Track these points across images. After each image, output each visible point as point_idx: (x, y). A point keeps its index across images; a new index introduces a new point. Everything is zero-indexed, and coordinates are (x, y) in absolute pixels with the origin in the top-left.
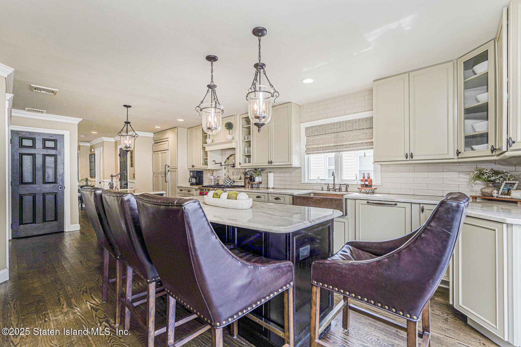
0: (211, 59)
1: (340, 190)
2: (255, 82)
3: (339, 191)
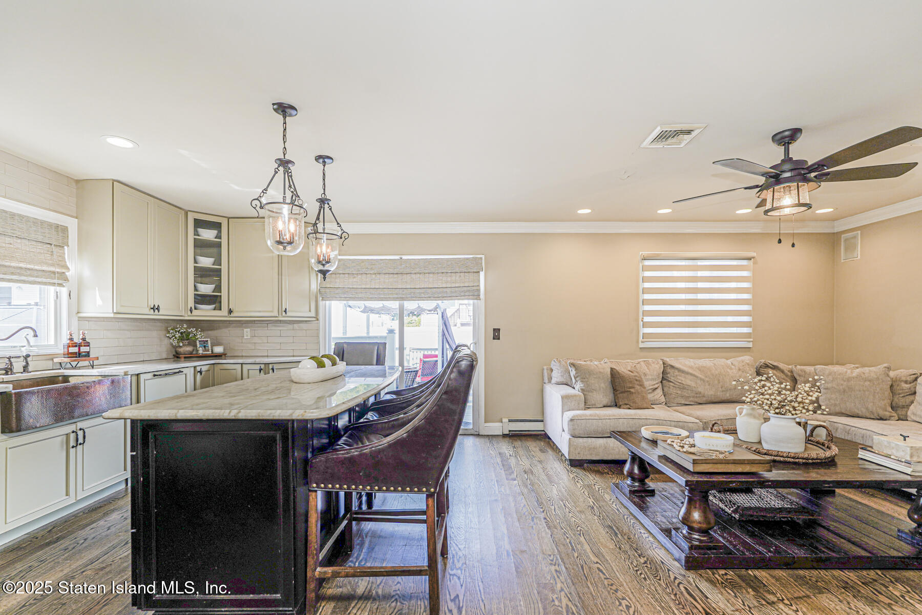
0: (284, 109)
1: (9, 370)
2: (317, 222)
3: (7, 373)
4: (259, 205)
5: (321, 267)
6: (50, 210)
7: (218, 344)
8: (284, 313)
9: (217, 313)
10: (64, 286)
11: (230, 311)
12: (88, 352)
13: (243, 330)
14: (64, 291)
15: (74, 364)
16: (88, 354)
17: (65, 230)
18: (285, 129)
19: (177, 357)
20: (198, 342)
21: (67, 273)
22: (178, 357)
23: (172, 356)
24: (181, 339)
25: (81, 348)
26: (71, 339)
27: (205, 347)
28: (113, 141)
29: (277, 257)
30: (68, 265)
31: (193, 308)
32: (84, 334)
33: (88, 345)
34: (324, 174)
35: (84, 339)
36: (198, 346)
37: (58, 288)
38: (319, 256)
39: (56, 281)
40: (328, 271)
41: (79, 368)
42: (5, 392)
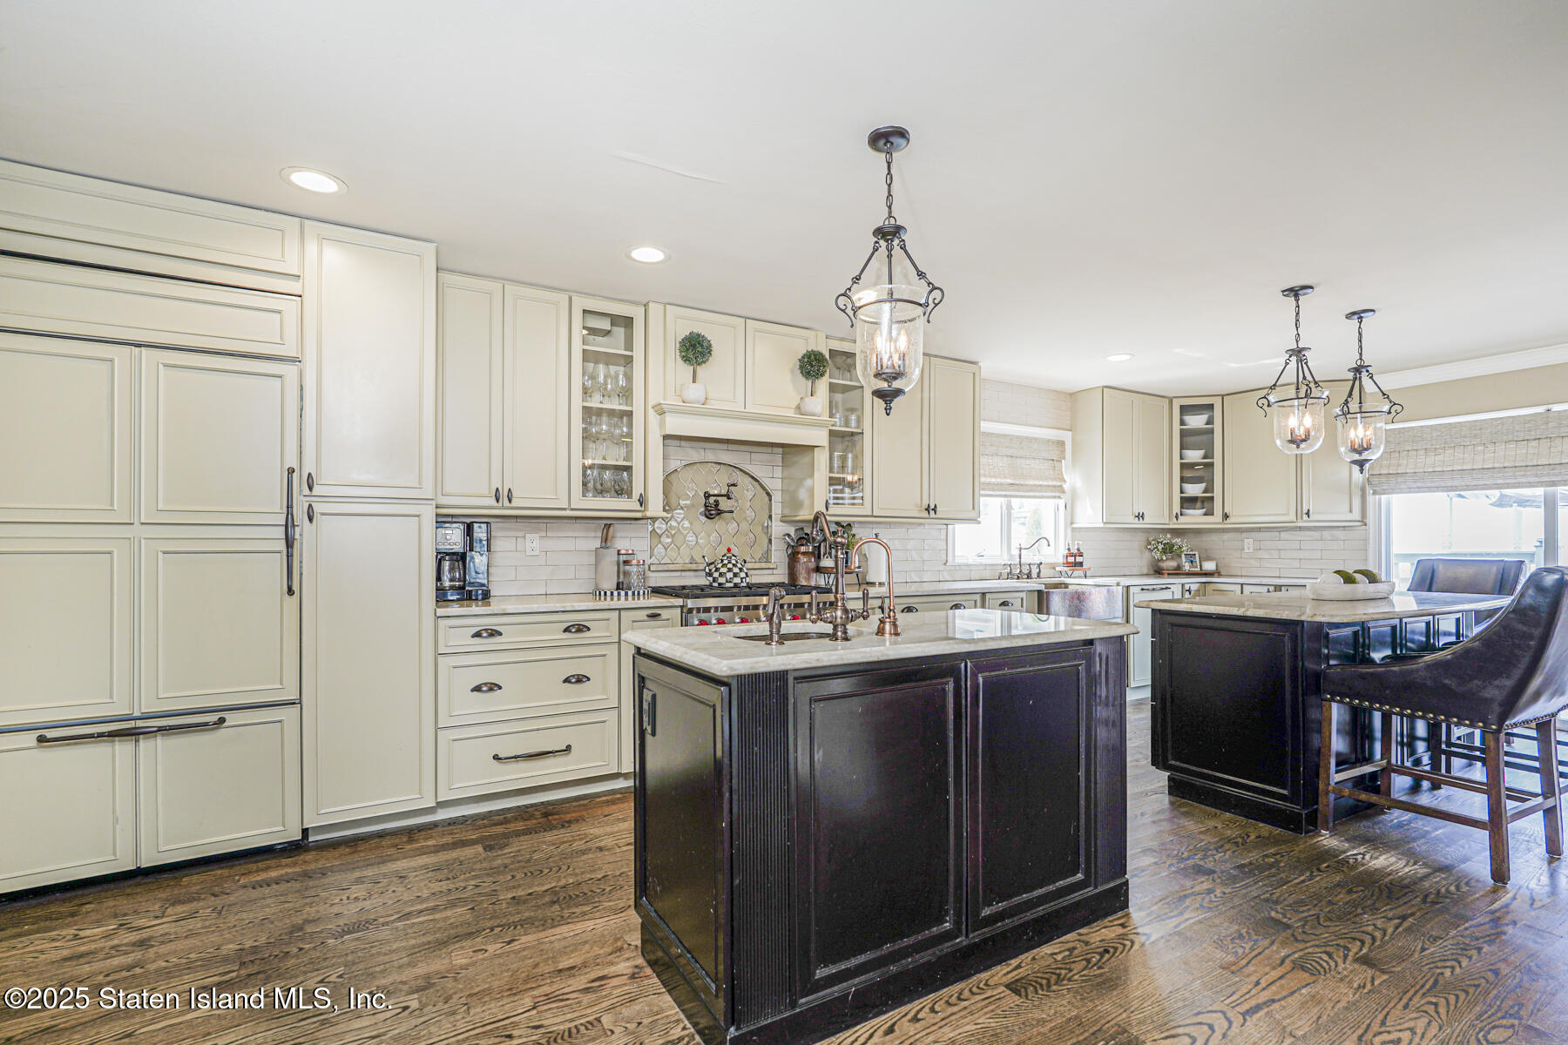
0: (1295, 293)
1: (1030, 575)
2: (1348, 400)
4: (1266, 403)
5: (1357, 457)
6: (1051, 428)
7: (1209, 559)
8: (1305, 517)
9: (1209, 519)
10: (1061, 498)
11: (1226, 516)
12: (1082, 562)
13: (1243, 541)
14: (1061, 503)
15: (1071, 573)
16: (1081, 564)
17: (1063, 443)
18: (1298, 314)
19: (1158, 572)
20: (1183, 556)
21: (1064, 486)
22: (1159, 574)
23: (1152, 572)
24: (1164, 551)
25: (1077, 558)
26: (1068, 550)
27: (1192, 562)
28: (1112, 358)
29: (1294, 457)
30: (1065, 479)
31: (1179, 514)
32: (1077, 544)
33: (1082, 554)
34: (1360, 334)
35: (1078, 549)
36: (1184, 560)
37: (1056, 501)
38: (1353, 443)
39: (1055, 494)
40: (1367, 460)
41: (1075, 577)
42: (1040, 592)
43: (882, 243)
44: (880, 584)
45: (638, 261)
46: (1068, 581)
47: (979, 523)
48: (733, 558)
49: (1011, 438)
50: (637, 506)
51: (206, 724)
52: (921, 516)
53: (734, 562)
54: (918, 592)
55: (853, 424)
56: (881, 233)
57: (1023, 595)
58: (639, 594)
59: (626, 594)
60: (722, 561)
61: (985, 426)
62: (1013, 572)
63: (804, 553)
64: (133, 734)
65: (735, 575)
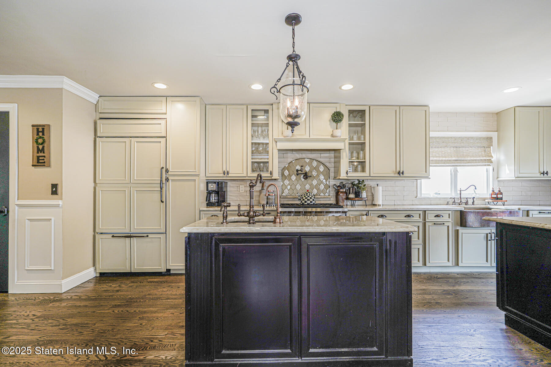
1: (466, 203)
3: (466, 205)
6: (484, 131)
10: (491, 166)
12: (502, 198)
14: (491, 168)
15: (495, 203)
16: (501, 199)
17: (491, 138)
21: (492, 159)
25: (498, 195)
26: (493, 191)
30: (493, 156)
32: (499, 188)
33: (501, 194)
35: (499, 191)
37: (488, 167)
39: (486, 164)
41: (498, 205)
42: (461, 211)
43: (291, 63)
44: (379, 205)
45: (254, 90)
46: (491, 207)
47: (430, 178)
48: (308, 193)
49: (455, 138)
50: (269, 175)
51: (144, 237)
52: (395, 176)
53: (309, 195)
54: (386, 209)
55: (362, 139)
56: (290, 58)
57: (450, 212)
58: (273, 206)
59: (269, 206)
60: (305, 194)
61: (432, 134)
62: (456, 201)
63: (342, 192)
64: (130, 237)
65: (308, 200)
